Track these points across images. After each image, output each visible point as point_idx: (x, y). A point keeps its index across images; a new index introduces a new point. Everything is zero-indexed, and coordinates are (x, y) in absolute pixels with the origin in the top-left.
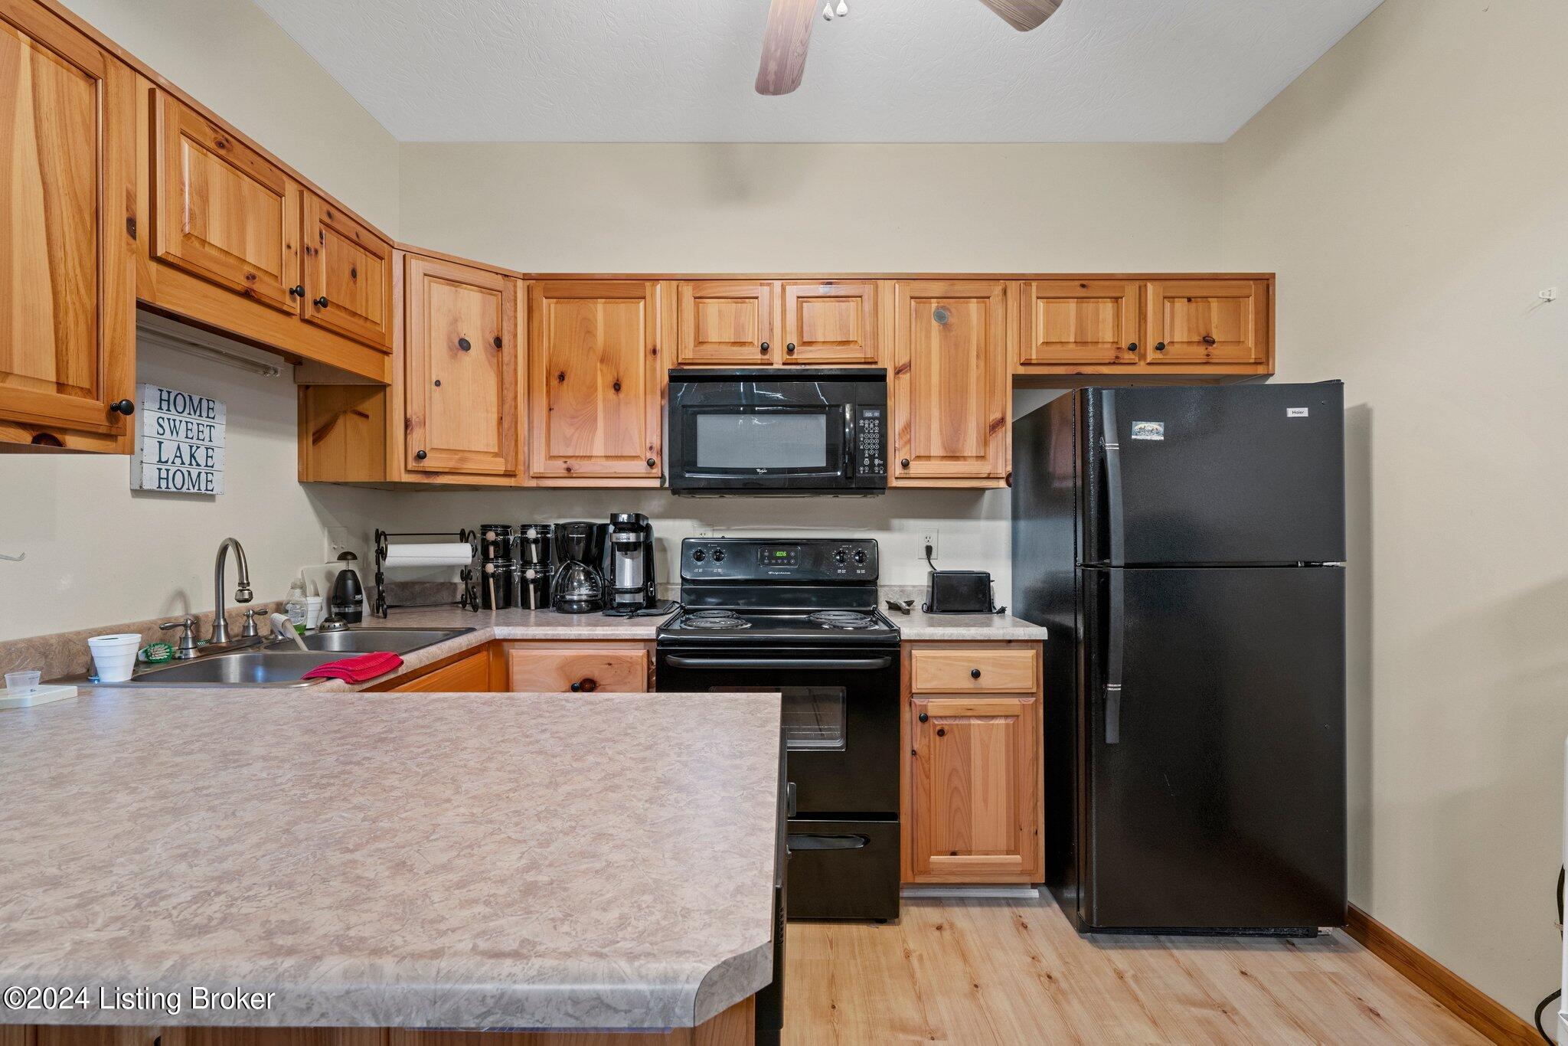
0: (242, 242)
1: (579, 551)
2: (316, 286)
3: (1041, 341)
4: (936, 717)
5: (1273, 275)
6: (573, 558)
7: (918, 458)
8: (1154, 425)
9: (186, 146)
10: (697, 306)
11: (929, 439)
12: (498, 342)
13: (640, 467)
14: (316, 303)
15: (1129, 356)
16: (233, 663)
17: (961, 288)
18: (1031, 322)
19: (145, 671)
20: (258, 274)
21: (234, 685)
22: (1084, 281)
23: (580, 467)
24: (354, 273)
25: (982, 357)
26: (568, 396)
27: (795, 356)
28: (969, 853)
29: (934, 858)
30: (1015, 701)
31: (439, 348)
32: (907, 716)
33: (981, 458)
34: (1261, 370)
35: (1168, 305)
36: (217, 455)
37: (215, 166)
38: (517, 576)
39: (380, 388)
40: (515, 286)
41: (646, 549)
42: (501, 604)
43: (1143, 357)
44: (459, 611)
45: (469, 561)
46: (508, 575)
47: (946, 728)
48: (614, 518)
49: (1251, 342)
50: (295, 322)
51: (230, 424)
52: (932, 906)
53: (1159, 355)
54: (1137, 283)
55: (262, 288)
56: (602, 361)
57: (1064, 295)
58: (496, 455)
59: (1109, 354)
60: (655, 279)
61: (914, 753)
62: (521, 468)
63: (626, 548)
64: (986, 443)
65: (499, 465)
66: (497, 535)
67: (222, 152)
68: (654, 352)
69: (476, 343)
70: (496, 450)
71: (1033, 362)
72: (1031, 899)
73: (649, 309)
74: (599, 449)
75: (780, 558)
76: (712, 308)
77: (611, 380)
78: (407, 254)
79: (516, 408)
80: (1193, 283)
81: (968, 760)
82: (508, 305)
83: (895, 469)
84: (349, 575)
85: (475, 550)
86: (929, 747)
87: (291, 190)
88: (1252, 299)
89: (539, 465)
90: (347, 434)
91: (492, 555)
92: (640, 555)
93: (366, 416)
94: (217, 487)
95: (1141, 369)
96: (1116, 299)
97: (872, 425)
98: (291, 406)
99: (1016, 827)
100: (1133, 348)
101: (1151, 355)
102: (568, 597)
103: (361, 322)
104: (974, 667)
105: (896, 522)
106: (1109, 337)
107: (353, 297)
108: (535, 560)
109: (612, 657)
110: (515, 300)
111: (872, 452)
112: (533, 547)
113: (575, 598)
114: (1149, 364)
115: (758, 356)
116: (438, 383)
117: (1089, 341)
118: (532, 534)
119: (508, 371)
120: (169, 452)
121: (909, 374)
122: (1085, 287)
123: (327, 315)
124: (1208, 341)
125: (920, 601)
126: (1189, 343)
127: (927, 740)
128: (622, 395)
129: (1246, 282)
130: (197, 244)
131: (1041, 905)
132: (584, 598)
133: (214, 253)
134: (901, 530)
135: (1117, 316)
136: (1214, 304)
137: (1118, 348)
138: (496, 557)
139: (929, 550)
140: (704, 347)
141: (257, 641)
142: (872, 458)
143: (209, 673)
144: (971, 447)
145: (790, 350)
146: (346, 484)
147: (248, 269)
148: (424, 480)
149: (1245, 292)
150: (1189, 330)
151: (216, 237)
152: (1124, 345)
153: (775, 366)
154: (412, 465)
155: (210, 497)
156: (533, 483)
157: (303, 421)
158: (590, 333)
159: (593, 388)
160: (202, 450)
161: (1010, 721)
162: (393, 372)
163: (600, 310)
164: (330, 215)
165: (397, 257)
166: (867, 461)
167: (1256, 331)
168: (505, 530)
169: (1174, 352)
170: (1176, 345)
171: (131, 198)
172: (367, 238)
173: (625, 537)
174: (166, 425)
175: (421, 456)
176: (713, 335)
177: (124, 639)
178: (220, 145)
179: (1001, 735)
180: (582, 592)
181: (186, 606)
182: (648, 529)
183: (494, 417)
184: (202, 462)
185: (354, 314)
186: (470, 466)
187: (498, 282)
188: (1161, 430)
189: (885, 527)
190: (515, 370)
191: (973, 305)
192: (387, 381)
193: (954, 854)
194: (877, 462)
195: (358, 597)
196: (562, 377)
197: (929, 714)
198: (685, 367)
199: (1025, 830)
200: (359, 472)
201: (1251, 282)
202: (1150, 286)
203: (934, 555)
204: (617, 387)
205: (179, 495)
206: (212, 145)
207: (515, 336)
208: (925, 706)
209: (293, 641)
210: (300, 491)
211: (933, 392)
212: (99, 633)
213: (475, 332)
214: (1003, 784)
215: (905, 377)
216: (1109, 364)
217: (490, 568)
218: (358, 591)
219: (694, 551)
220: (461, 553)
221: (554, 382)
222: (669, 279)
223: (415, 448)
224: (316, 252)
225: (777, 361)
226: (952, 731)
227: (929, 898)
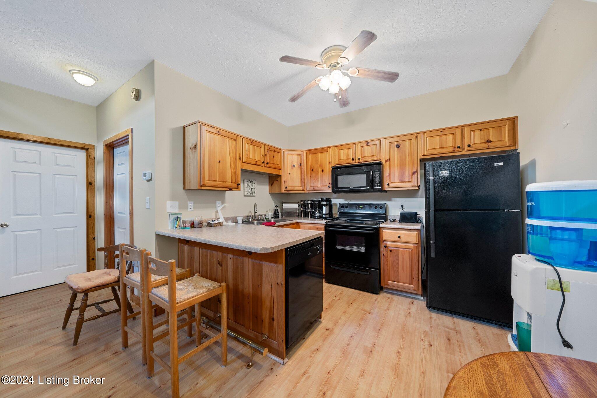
0: (255, 157)
1: (317, 205)
2: (267, 161)
3: (428, 149)
4: (389, 247)
5: (517, 117)
6: (316, 207)
7: (392, 183)
8: (446, 172)
9: (247, 144)
10: (338, 151)
11: (395, 177)
12: (301, 164)
13: (327, 188)
14: (267, 163)
15: (457, 150)
16: (256, 222)
17: (403, 138)
18: (425, 144)
19: (244, 222)
20: (257, 161)
21: (256, 225)
22: (442, 130)
23: (316, 188)
24: (274, 157)
25: (410, 156)
26: (313, 174)
27: (360, 160)
28: (399, 282)
29: (389, 282)
30: (412, 245)
31: (290, 167)
32: (382, 246)
33: (411, 182)
34: (512, 148)
35: (472, 133)
36: (255, 189)
37: (251, 146)
38: (307, 211)
39: (280, 176)
40: (304, 153)
41: (330, 205)
42: (304, 216)
43: (463, 149)
44: (297, 218)
45: (298, 207)
46: (306, 210)
47: (392, 250)
48: (322, 199)
49: (507, 139)
50: (264, 167)
51: (257, 184)
52: (390, 294)
53: (469, 148)
54: (461, 128)
55: (258, 163)
56: (320, 166)
57: (434, 135)
58: (300, 187)
59: (451, 150)
60: (330, 147)
61: (384, 255)
62: (305, 189)
63: (325, 205)
64: (411, 178)
65: (301, 189)
66: (303, 202)
67: (252, 144)
68: (330, 163)
69: (296, 165)
70: (300, 186)
71: (426, 155)
72: (421, 299)
73: (329, 154)
74: (319, 185)
75: (361, 208)
76: (342, 151)
77: (321, 170)
78: (285, 150)
79: (304, 177)
80: (483, 124)
81: (398, 258)
82: (303, 157)
83: (386, 186)
84: (277, 210)
85: (299, 205)
86: (388, 254)
87: (263, 146)
88: (507, 127)
89: (308, 189)
90: (276, 184)
91: (302, 207)
92: (328, 207)
93: (278, 181)
94: (255, 195)
95: (464, 153)
96: (453, 134)
97: (377, 176)
98: (267, 180)
99: (412, 278)
100: (459, 147)
101: (466, 148)
102: (315, 215)
103: (275, 165)
104: (399, 235)
105: (393, 199)
106: (451, 144)
107: (274, 161)
108: (310, 208)
109: (318, 227)
110: (304, 156)
111: (378, 182)
112: (309, 205)
113: (316, 215)
114: (466, 151)
115: (352, 161)
116: (289, 174)
117: (444, 147)
118: (309, 202)
119: (303, 170)
120: (248, 189)
121: (389, 162)
122: (442, 132)
123: (269, 165)
124: (489, 142)
125: (398, 219)
126: (481, 143)
127: (387, 252)
128: (324, 173)
129: (505, 121)
130: (248, 159)
131: (422, 301)
132: (318, 215)
133: (251, 159)
134: (394, 201)
135: (454, 138)
136: (491, 130)
137: (454, 148)
138: (303, 207)
139: (402, 206)
140: (340, 161)
141: (260, 220)
142: (378, 183)
143: (253, 223)
144: (407, 178)
145: (359, 159)
146: (276, 193)
147: (256, 161)
148: (287, 192)
149: (505, 124)
150: (481, 139)
151: (251, 157)
152: (456, 146)
153: (356, 163)
154: (285, 189)
155: (255, 196)
156: (308, 192)
157: (269, 183)
158: (317, 160)
159: (318, 172)
160: (253, 189)
161: (410, 250)
162: (282, 173)
163: (319, 155)
164: (269, 148)
165: (282, 151)
166: (376, 184)
167: (509, 136)
168: (305, 201)
169: (474, 147)
170: (476, 145)
171: (240, 155)
172: (276, 150)
173: (325, 203)
174: (248, 185)
175: (286, 188)
176: (342, 158)
177: (241, 217)
178: (252, 143)
179: (408, 253)
180: (318, 214)
181: (251, 214)
182: (330, 201)
183: (300, 179)
184: (253, 191)
185: (274, 164)
186: (295, 189)
187: (300, 153)
188: (448, 173)
189: (390, 200)
190: (304, 170)
191: (407, 143)
192: (281, 174)
193: (394, 281)
194: (379, 184)
195: (278, 214)
196: (312, 170)
197: (388, 246)
198: (337, 166)
199: (415, 279)
200: (277, 191)
201: (507, 121)
202: (466, 128)
203: (404, 207)
204: (323, 171)
205: (250, 196)
206: (250, 143)
207: (304, 163)
208: (387, 244)
209: (265, 220)
210: (269, 195)
211: (396, 166)
212: (238, 216)
213: (296, 164)
214: (408, 266)
215: (388, 163)
216: (451, 153)
217: (302, 209)
218: (278, 213)
219: (342, 206)
220: (296, 206)
221: (311, 171)
222: (333, 147)
223: (286, 186)
224: (267, 155)
225: (357, 162)
226: (394, 251)
227: (389, 292)
